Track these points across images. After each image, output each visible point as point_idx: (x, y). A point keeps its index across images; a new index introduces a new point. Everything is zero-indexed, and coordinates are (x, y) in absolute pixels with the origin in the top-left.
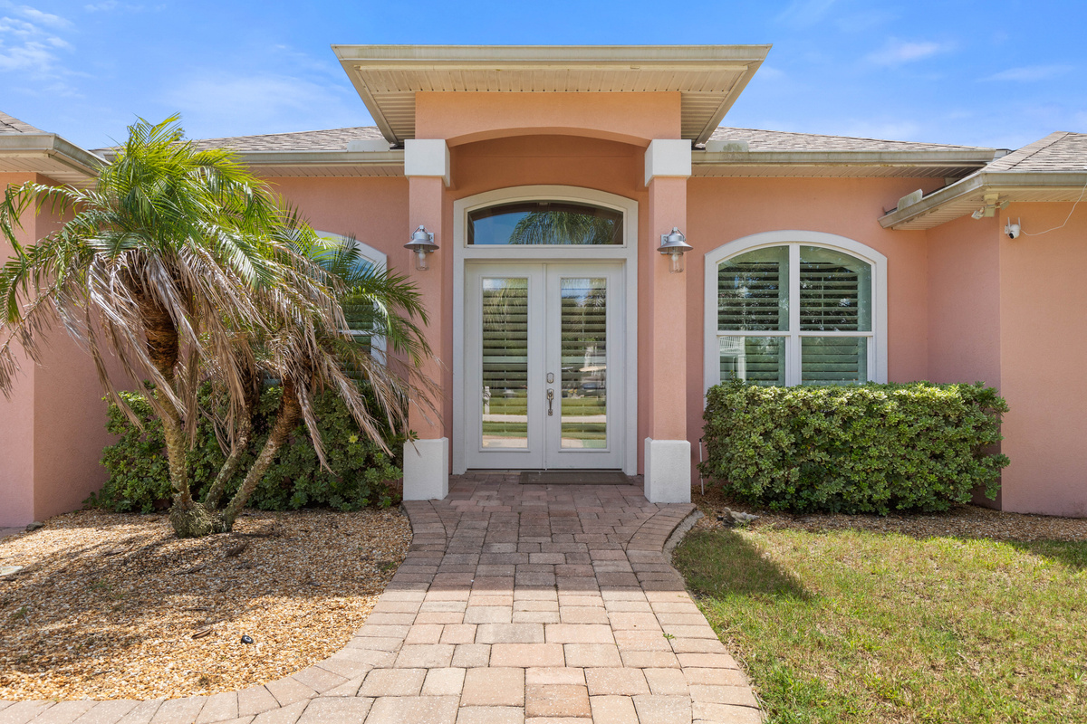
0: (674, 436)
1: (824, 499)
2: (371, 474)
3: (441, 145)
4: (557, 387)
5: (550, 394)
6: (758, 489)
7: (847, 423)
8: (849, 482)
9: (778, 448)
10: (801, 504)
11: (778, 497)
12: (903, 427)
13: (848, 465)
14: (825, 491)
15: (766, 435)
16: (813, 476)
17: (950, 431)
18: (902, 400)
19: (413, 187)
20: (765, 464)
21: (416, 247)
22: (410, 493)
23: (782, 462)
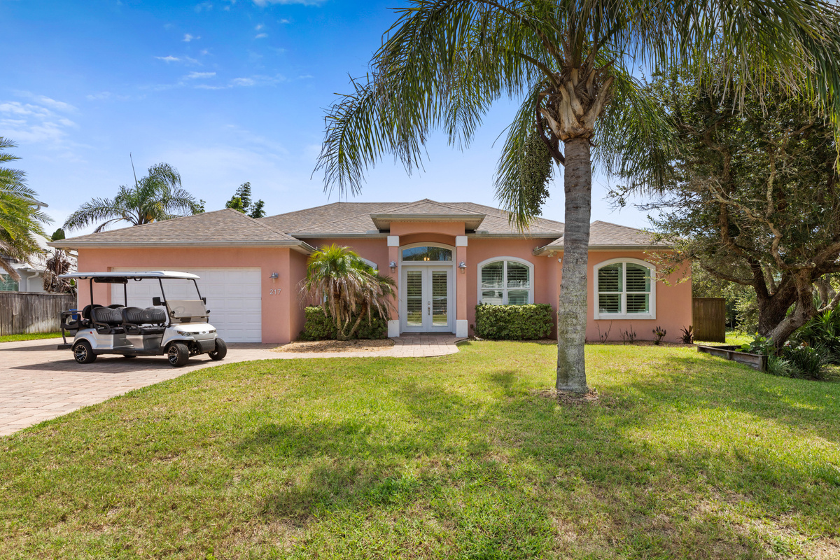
0: (463, 319)
1: (503, 335)
2: (380, 329)
3: (398, 237)
4: (431, 306)
5: (429, 308)
6: (485, 333)
7: (509, 315)
8: (510, 331)
9: (490, 321)
10: (497, 336)
11: (491, 335)
12: (524, 316)
13: (510, 326)
14: (504, 333)
15: (488, 318)
16: (501, 329)
17: (537, 316)
18: (524, 308)
19: (389, 248)
20: (487, 326)
21: (392, 268)
22: (390, 335)
23: (491, 326)
